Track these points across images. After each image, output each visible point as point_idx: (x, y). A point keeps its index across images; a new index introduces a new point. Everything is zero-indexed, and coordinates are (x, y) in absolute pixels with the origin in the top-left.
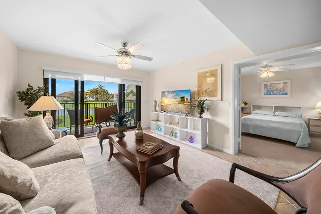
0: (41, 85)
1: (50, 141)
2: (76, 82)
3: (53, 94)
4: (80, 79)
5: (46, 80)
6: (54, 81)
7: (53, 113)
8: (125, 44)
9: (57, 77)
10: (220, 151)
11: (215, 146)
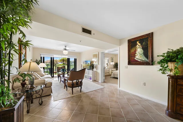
0: (40, 59)
1: (44, 75)
2: (51, 58)
3: (44, 62)
4: (52, 57)
5: (41, 58)
6: (44, 58)
7: (44, 68)
8: (66, 46)
9: (45, 56)
10: (97, 82)
11: (97, 80)
